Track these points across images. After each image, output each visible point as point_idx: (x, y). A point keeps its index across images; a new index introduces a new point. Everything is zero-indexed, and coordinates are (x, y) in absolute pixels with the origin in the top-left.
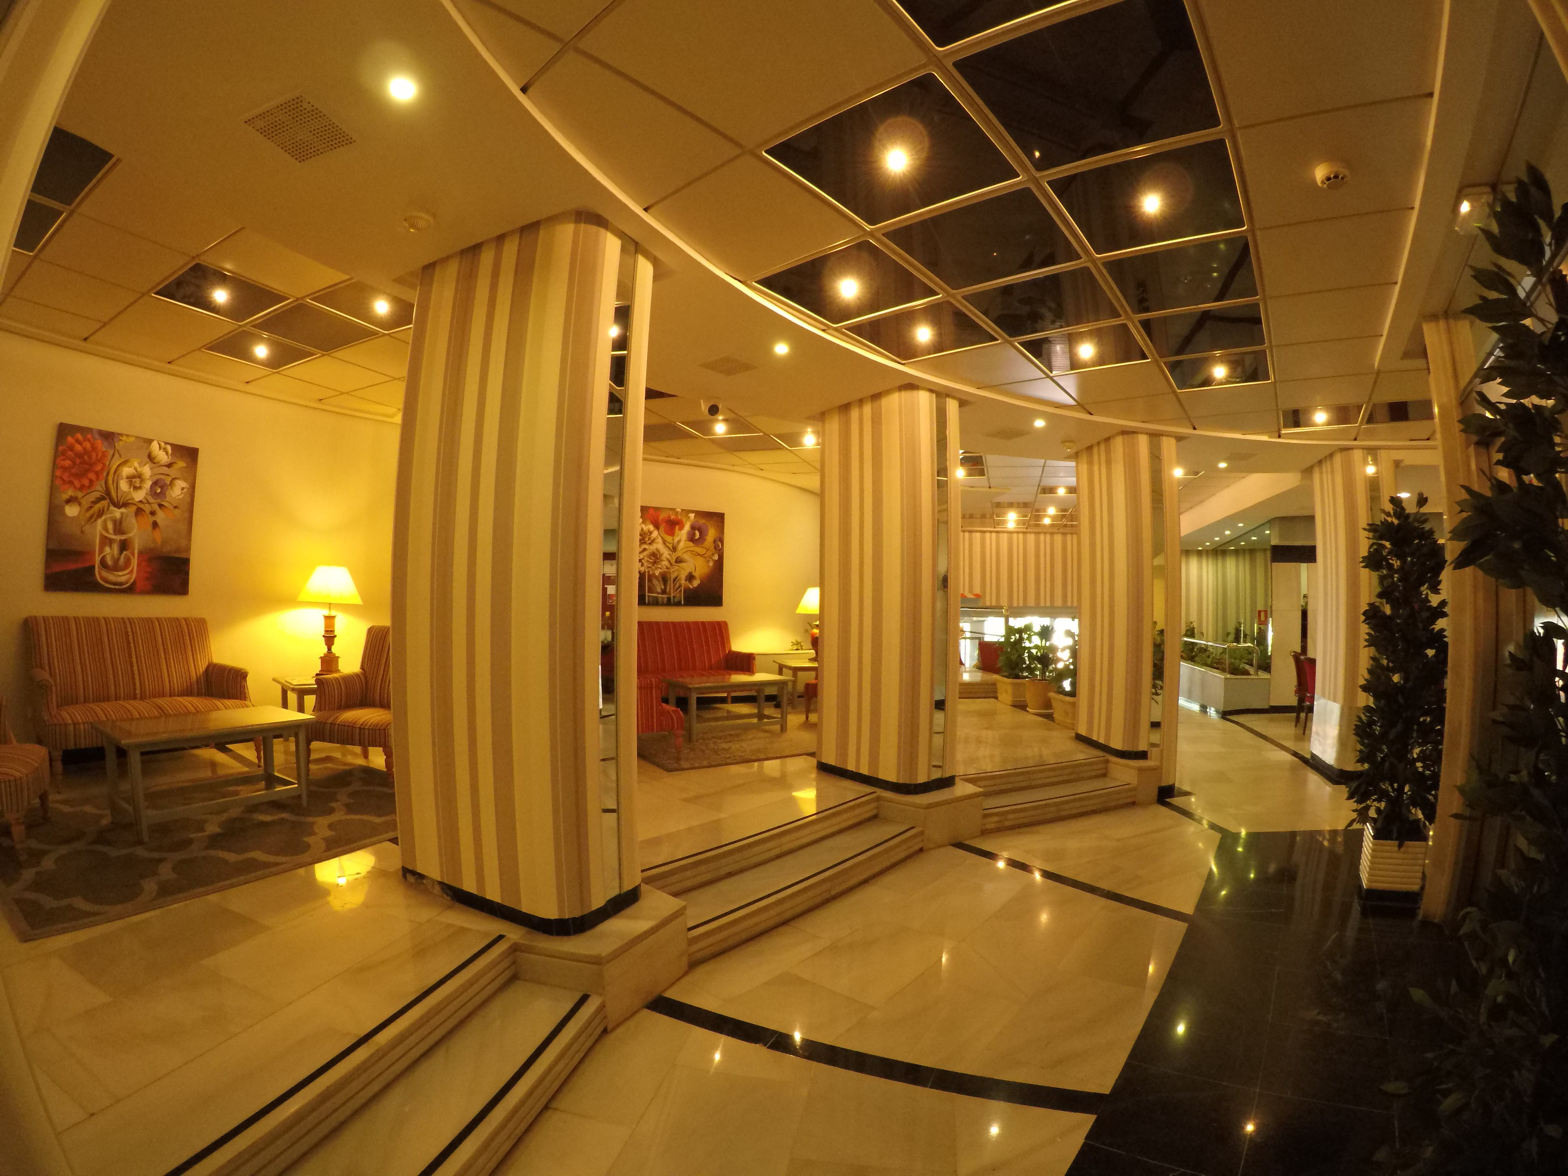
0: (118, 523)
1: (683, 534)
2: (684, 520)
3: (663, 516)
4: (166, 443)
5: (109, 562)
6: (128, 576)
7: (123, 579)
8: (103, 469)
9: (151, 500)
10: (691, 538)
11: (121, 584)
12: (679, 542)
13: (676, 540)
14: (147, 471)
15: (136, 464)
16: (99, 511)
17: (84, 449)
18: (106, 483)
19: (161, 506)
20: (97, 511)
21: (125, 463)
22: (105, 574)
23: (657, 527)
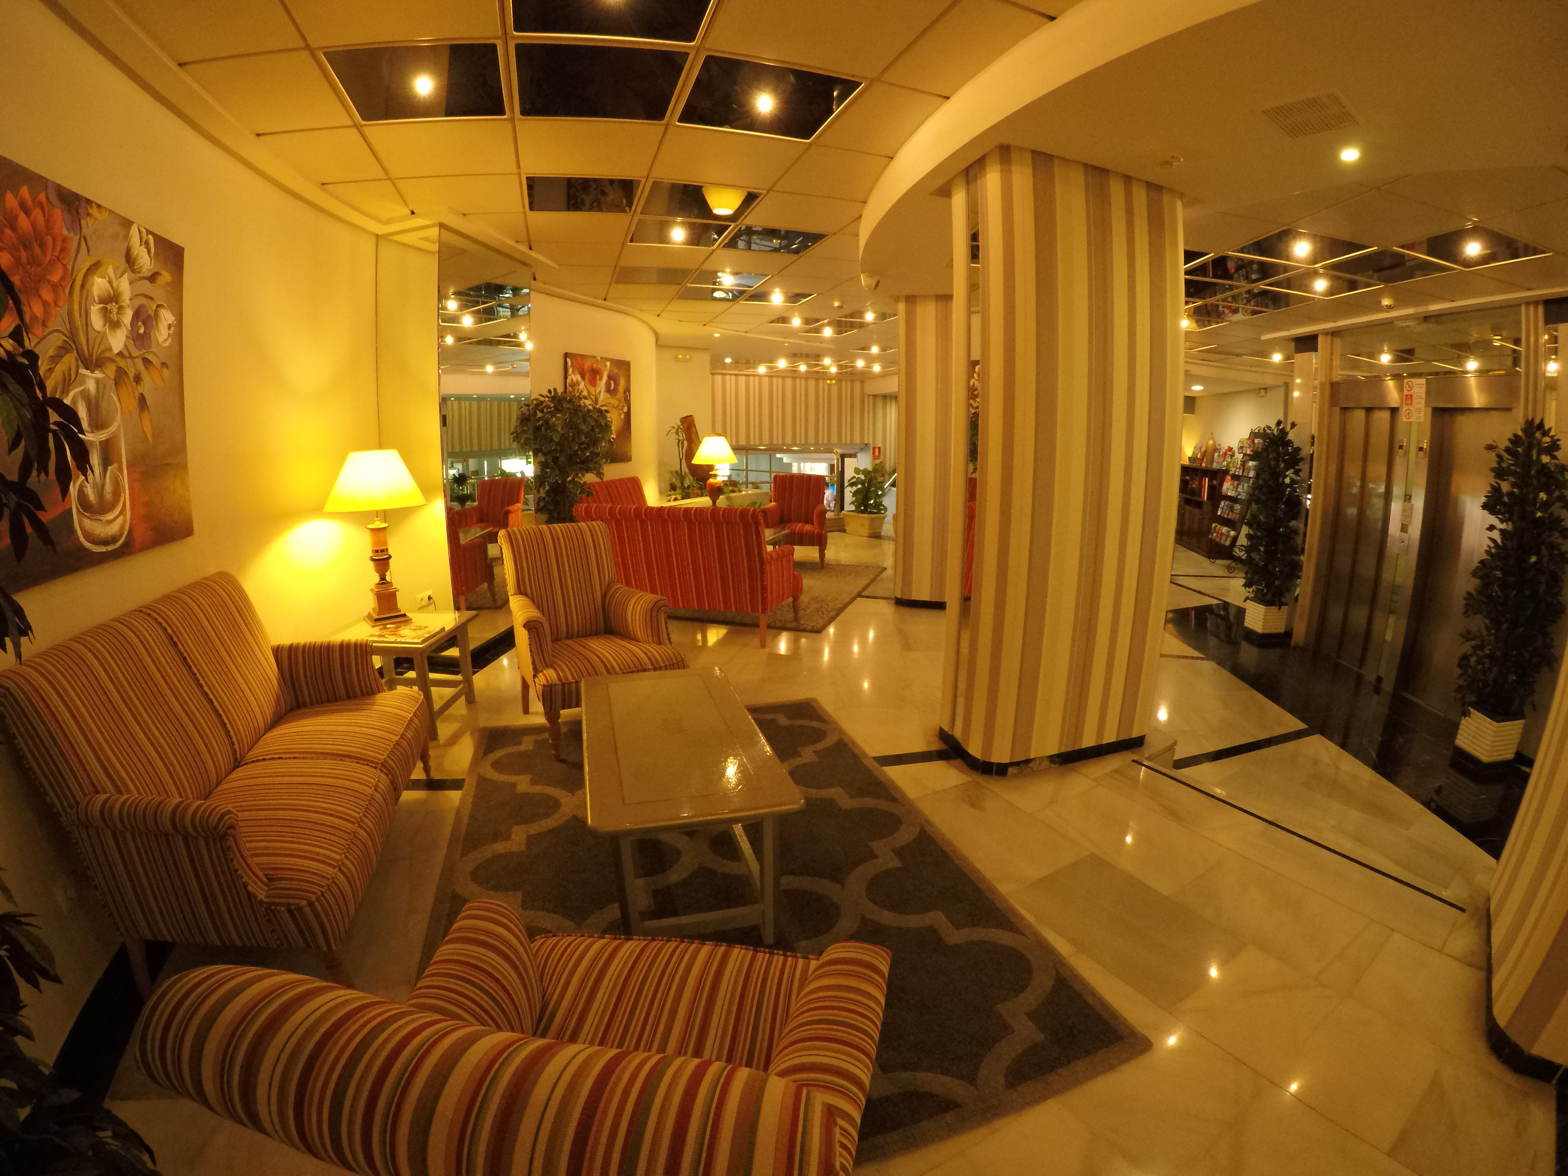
0: (93, 401)
1: (602, 384)
2: (603, 369)
3: (588, 364)
4: (149, 232)
5: (92, 497)
6: (120, 520)
7: (114, 529)
8: (63, 278)
9: (135, 352)
10: (608, 390)
11: (113, 540)
12: (600, 393)
13: (598, 390)
14: (124, 285)
15: (110, 271)
16: (64, 380)
17: (34, 225)
18: (70, 313)
19: (146, 362)
20: (60, 378)
21: (94, 268)
22: (87, 523)
23: (583, 377)
